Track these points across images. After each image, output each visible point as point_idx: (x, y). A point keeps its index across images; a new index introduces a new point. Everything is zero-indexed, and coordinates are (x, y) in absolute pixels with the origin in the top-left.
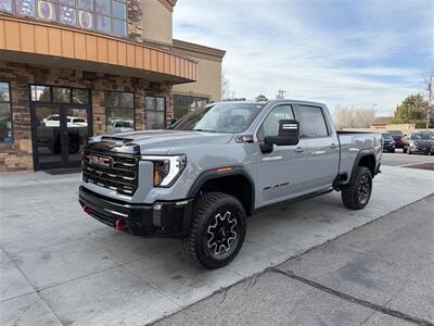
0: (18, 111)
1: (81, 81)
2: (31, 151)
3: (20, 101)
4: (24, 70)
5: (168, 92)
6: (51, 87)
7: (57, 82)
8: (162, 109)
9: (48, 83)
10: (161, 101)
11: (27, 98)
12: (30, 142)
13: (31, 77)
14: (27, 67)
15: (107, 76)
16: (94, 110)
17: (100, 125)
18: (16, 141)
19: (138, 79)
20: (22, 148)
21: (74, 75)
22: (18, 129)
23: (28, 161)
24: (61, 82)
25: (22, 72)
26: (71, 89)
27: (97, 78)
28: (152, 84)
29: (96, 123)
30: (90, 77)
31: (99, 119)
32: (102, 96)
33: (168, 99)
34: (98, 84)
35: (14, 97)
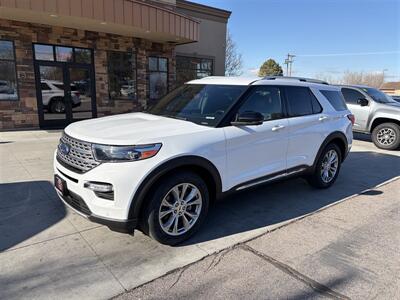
0: (23, 69)
1: (83, 40)
2: (36, 109)
3: (24, 59)
5: (170, 52)
6: (54, 46)
7: (59, 41)
8: (165, 69)
9: (51, 42)
10: (163, 62)
11: (30, 57)
12: (36, 100)
13: (34, 36)
14: (30, 25)
15: (109, 35)
16: (97, 70)
17: (103, 85)
18: (22, 99)
19: (140, 39)
20: (28, 105)
21: (76, 34)
22: (23, 87)
23: (34, 118)
24: (63, 42)
25: (25, 31)
26: (74, 48)
27: (99, 38)
28: (155, 45)
29: (98, 83)
30: (92, 36)
31: (101, 79)
32: (104, 55)
33: (170, 60)
34: (100, 44)
35: (18, 56)
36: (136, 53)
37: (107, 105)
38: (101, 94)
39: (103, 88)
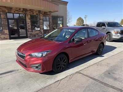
0: (3, 21)
1: (22, 11)
2: (8, 33)
3: (4, 18)
4: (4, 8)
5: (50, 15)
6: (13, 13)
7: (15, 12)
8: (48, 20)
10: (48, 18)
11: (6, 17)
12: (8, 30)
13: (7, 10)
14: (5, 7)
15: (30, 10)
16: (27, 21)
17: (29, 25)
18: (3, 30)
19: (40, 11)
20: (6, 32)
21: (20, 9)
22: (4, 27)
23: (8, 36)
24: (16, 12)
25: (4, 9)
26: (19, 14)
27: (27, 11)
28: (45, 12)
29: (28, 25)
30: (25, 10)
31: (28, 24)
32: (29, 16)
33: (50, 17)
34: (28, 13)
35: (2, 17)
36: (39, 15)
37: (31, 32)
38: (29, 28)
39: (29, 27)
